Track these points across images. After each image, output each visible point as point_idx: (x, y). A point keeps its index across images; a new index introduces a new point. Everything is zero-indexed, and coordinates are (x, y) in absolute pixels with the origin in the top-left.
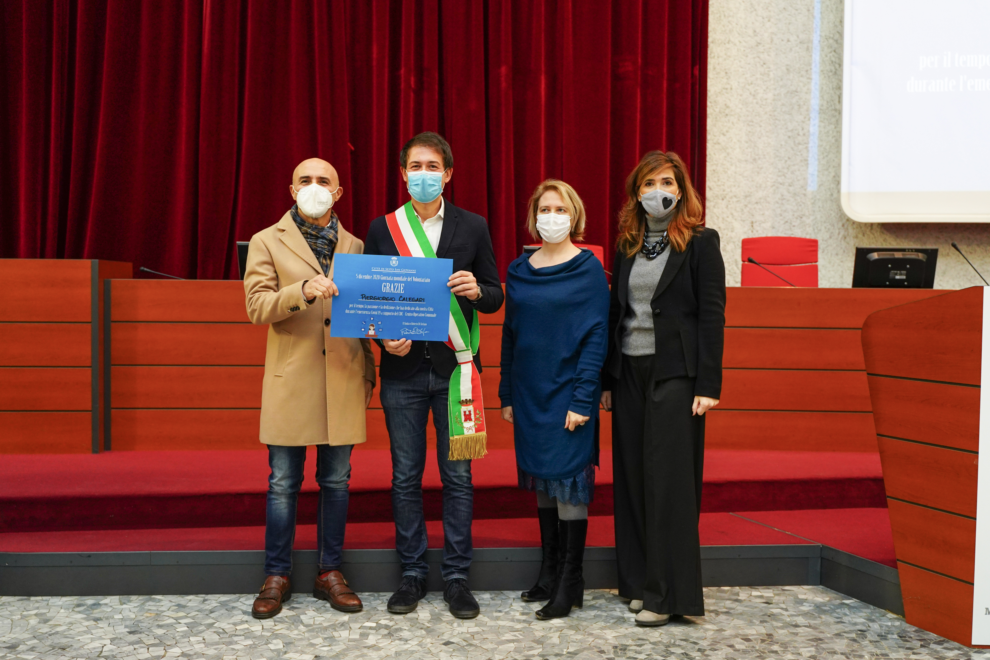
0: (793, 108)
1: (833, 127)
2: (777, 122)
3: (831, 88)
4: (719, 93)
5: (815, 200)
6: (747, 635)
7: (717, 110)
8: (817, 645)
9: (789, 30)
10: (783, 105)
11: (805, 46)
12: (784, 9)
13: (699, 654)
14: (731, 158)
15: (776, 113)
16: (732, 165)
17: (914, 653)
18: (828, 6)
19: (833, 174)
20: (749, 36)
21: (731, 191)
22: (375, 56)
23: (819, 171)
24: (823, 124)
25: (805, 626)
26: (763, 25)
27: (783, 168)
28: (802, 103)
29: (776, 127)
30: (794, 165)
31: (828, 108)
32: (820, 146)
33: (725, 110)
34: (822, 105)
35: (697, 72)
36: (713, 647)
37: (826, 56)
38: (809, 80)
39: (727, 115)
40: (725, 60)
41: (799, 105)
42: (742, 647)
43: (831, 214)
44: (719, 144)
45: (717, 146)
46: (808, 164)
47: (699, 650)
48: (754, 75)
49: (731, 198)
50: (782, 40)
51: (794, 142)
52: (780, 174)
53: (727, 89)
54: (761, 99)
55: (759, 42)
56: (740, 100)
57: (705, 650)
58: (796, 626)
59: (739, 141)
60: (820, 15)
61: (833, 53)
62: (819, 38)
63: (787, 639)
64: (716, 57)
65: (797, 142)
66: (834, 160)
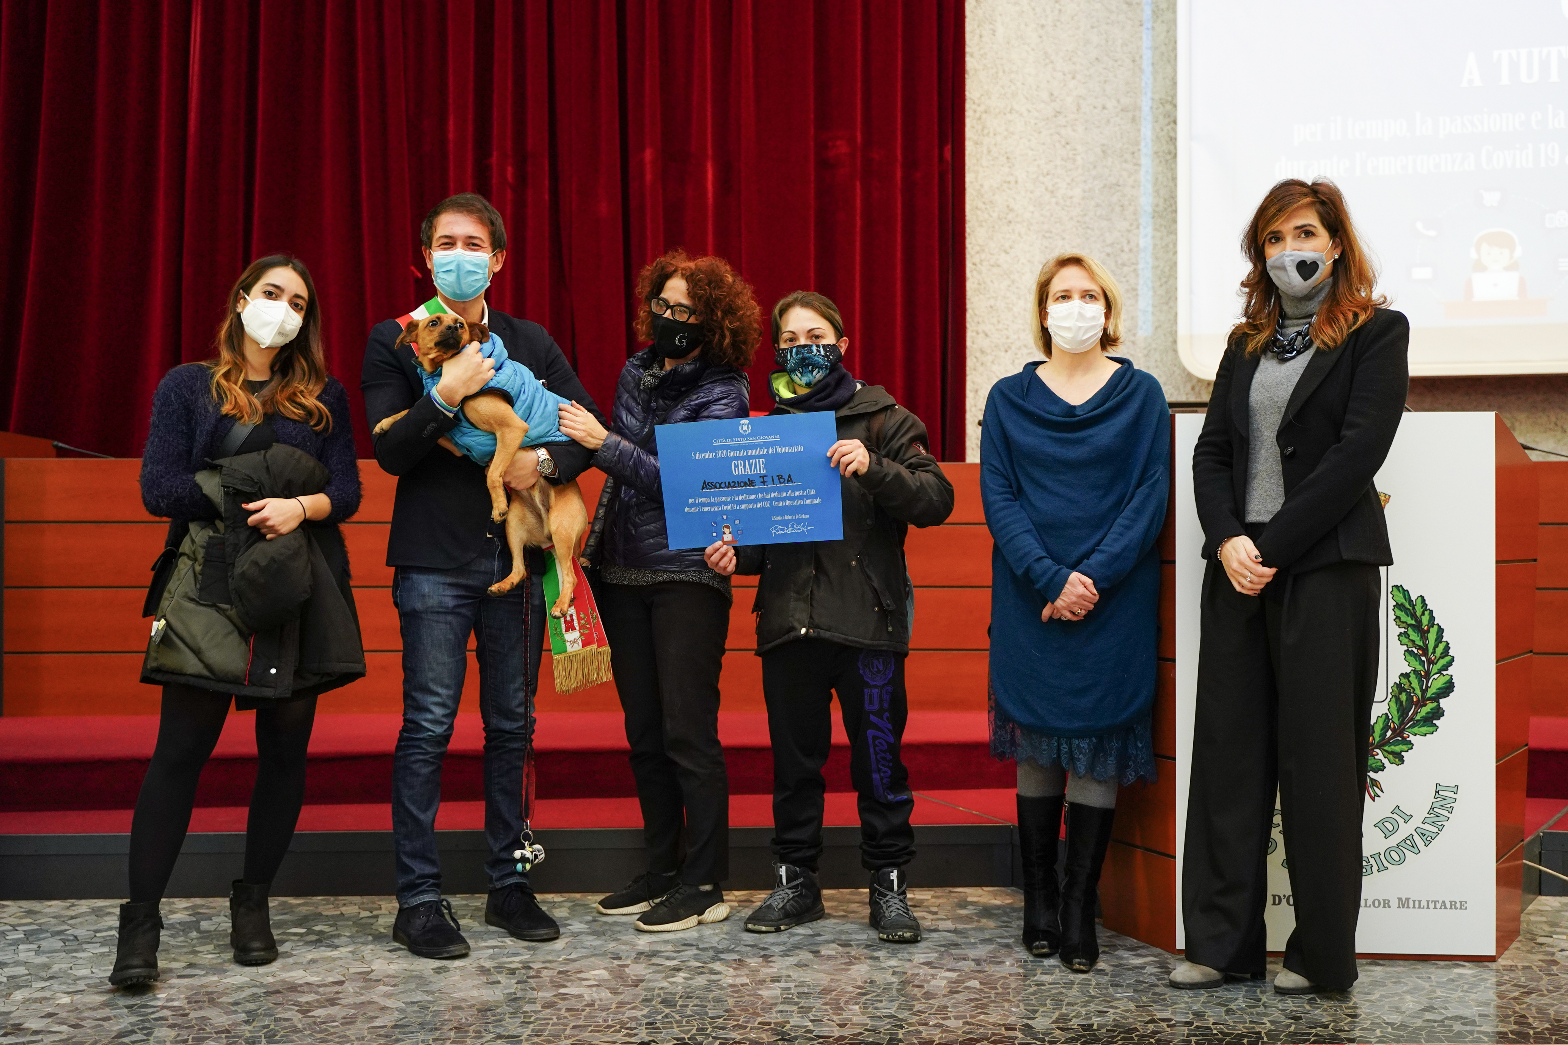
0: (1112, 210)
2: (1089, 231)
4: (998, 188)
5: (1149, 351)
7: (995, 215)
9: (1104, 91)
10: (1098, 205)
11: (1130, 115)
12: (1097, 59)
14: (1018, 288)
15: (1087, 219)
16: (1019, 298)
18: (1163, 54)
20: (1043, 101)
21: (1019, 338)
22: (451, 136)
23: (1154, 306)
24: (1158, 234)
26: (1065, 85)
28: (1126, 203)
29: (1087, 239)
31: (1165, 209)
32: (1155, 268)
33: (1007, 214)
34: (1157, 205)
35: (948, 156)
37: (1162, 130)
38: (1136, 167)
39: (1010, 222)
40: (1006, 138)
41: (1122, 206)
43: (1174, 372)
44: (999, 266)
46: (1137, 295)
48: (1051, 161)
49: (1019, 348)
50: (1095, 107)
51: (1116, 262)
53: (1009, 182)
54: (1063, 198)
55: (1058, 110)
56: (1031, 199)
59: (1029, 261)
60: (1150, 68)
62: (1150, 103)
64: (991, 135)
65: (1120, 262)
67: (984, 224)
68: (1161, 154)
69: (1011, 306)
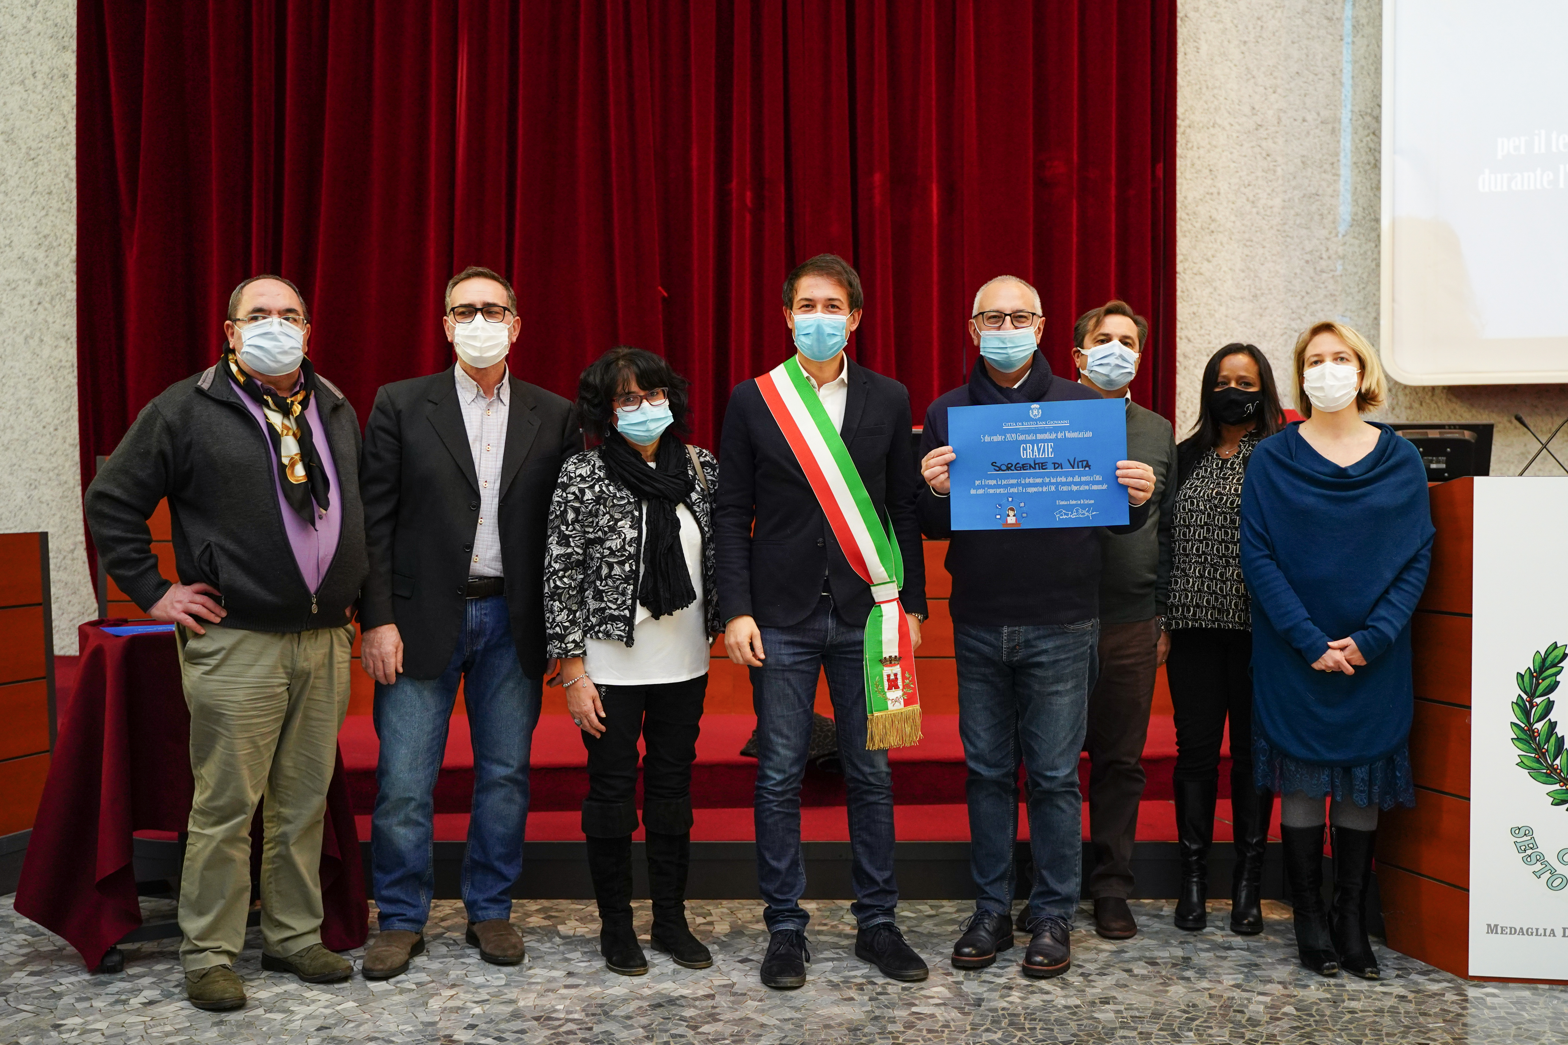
0: (1312, 219)
1: (1373, 245)
2: (1289, 240)
3: (1369, 187)
4: (1201, 200)
6: (1156, 958)
7: (1198, 225)
8: (1249, 972)
9: (1305, 104)
10: (1297, 214)
11: (1330, 126)
12: (1298, 73)
13: (1081, 979)
14: (1219, 295)
15: (1286, 227)
16: (1221, 305)
17: (1382, 985)
18: (1362, 67)
19: (1374, 315)
20: (1245, 115)
22: (694, 164)
24: (1357, 242)
25: (1241, 949)
26: (1266, 99)
27: (1299, 307)
28: (1326, 212)
29: (1287, 247)
30: (1315, 303)
31: (1364, 218)
32: (1354, 274)
33: (1210, 224)
34: (1356, 214)
35: (1160, 174)
36: (1102, 971)
38: (1335, 178)
39: (1212, 232)
40: (1209, 151)
41: (1321, 215)
42: (1145, 972)
44: (1201, 274)
45: (1198, 278)
47: (1082, 974)
48: (1252, 173)
50: (1295, 120)
51: (1315, 269)
52: (1294, 316)
53: (1212, 194)
54: (1263, 208)
55: (1259, 123)
56: (1232, 209)
57: (1090, 975)
58: (1230, 948)
59: (1231, 269)
60: (1350, 82)
61: (1372, 136)
62: (1349, 115)
63: (1209, 964)
64: (1195, 148)
65: (1318, 269)
66: (1374, 294)
67: (1187, 234)
68: (1359, 165)
69: (1212, 312)
